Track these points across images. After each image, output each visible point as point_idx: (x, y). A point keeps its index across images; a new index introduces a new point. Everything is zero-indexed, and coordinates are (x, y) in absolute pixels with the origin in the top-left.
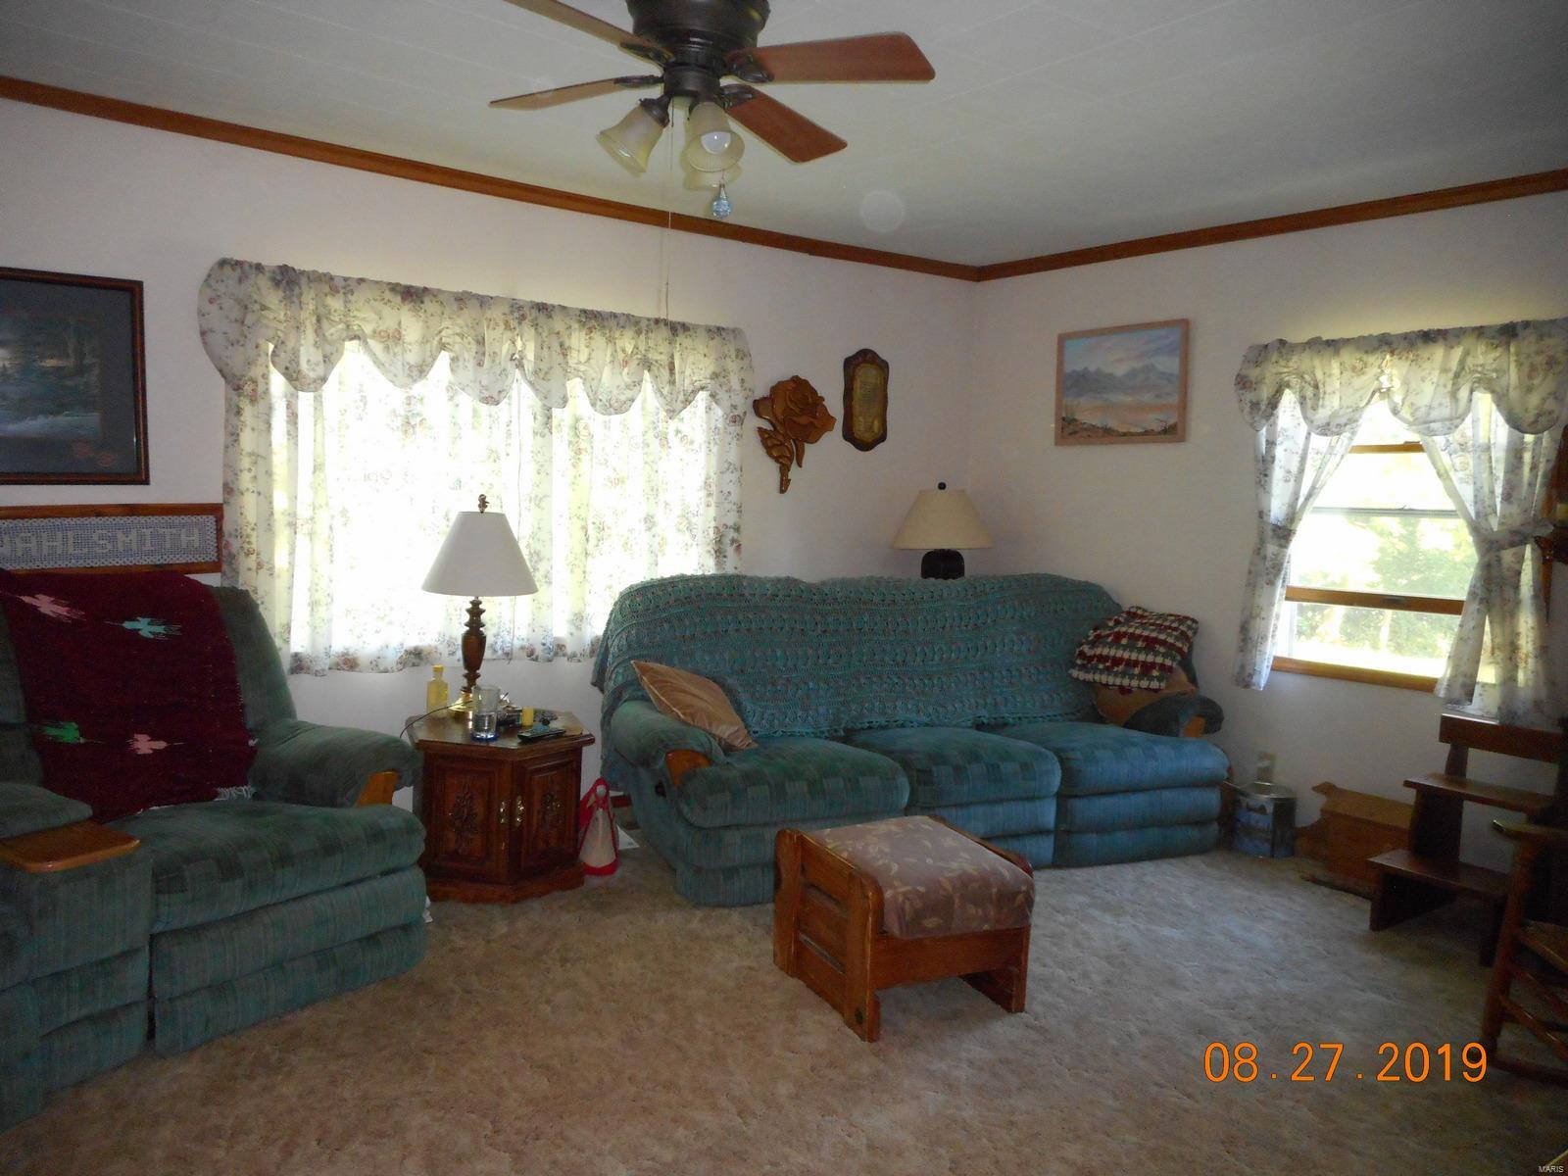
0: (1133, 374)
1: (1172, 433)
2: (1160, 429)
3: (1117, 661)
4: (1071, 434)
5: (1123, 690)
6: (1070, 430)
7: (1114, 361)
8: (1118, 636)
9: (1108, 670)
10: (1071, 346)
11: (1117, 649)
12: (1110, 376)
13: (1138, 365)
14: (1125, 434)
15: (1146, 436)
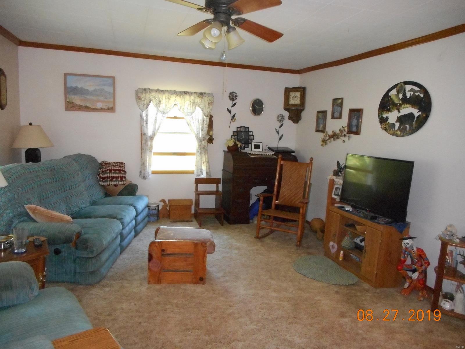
0: (96, 90)
1: (111, 109)
2: (107, 108)
3: (113, 178)
4: (71, 107)
5: (116, 186)
6: (70, 106)
7: (89, 85)
8: (110, 170)
9: (111, 181)
10: (69, 78)
11: (112, 174)
12: (87, 90)
13: (97, 88)
14: (94, 109)
15: (102, 110)
